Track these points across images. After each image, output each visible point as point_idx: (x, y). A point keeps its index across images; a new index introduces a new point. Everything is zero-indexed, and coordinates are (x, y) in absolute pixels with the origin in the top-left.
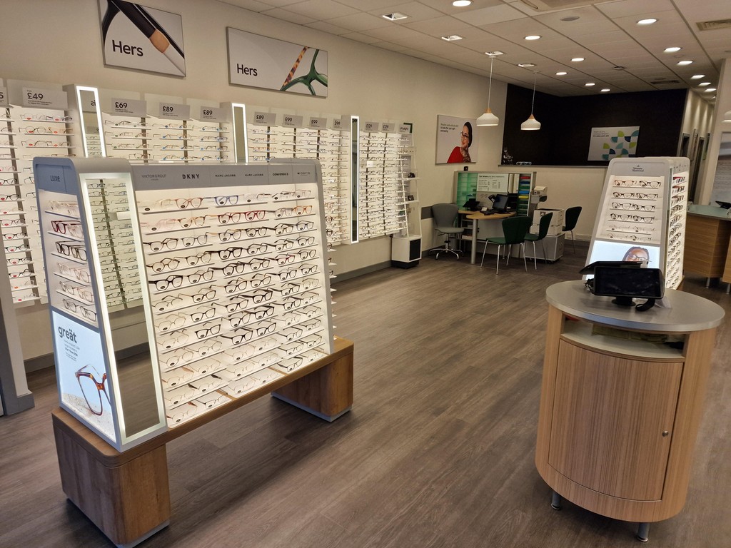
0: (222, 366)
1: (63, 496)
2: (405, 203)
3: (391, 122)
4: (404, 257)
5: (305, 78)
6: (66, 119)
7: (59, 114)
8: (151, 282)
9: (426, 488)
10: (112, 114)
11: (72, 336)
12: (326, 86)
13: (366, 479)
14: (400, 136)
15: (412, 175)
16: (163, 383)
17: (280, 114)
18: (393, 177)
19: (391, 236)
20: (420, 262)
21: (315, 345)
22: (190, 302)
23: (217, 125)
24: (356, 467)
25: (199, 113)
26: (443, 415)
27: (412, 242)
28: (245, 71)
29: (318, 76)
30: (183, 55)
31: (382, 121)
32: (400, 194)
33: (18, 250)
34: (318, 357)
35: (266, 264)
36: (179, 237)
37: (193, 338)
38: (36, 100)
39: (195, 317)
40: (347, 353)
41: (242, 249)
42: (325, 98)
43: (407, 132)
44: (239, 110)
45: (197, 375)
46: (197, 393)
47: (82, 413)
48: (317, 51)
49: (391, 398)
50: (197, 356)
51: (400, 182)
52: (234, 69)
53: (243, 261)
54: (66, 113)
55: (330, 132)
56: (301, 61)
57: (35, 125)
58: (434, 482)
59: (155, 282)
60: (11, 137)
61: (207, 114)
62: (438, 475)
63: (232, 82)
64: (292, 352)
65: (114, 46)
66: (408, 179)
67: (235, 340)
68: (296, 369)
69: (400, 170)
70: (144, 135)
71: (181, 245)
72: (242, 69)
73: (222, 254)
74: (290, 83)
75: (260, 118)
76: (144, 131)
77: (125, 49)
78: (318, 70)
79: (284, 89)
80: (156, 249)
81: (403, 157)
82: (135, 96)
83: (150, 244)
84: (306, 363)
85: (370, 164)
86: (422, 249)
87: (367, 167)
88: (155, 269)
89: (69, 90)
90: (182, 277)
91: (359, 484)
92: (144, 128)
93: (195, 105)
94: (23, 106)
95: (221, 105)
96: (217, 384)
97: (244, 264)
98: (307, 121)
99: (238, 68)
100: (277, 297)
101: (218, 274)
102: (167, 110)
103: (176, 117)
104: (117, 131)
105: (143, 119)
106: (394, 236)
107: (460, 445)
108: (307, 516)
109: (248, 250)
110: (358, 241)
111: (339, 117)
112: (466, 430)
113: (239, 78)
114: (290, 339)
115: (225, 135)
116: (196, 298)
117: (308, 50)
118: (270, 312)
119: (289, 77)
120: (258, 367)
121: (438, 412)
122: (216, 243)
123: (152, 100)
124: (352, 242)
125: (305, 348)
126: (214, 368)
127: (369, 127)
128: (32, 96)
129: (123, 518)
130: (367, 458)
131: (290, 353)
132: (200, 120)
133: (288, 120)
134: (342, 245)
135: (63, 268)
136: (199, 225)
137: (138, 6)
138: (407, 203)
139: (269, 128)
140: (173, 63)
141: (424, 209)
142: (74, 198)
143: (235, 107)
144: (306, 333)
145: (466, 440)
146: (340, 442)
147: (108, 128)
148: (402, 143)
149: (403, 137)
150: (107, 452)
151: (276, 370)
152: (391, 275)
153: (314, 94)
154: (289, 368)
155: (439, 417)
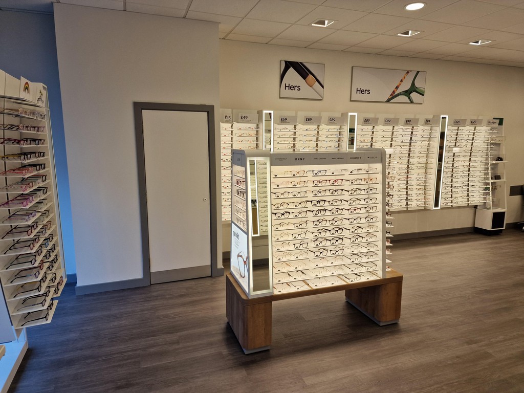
0: (306, 267)
1: (226, 320)
2: (490, 181)
3: (480, 118)
4: (487, 225)
5: (406, 91)
6: (257, 128)
7: (254, 126)
8: (273, 213)
9: (437, 386)
10: (278, 124)
11: (238, 236)
12: (423, 95)
13: (394, 366)
14: (489, 128)
15: (500, 159)
16: (274, 268)
17: (382, 117)
18: (479, 161)
19: (476, 207)
20: (503, 232)
21: (371, 270)
22: (292, 227)
23: (338, 127)
24: (389, 357)
25: (327, 120)
26: (474, 346)
27: (495, 215)
28: (361, 91)
29: (417, 89)
30: (323, 87)
31: (469, 118)
32: (486, 174)
33: (228, 194)
34: (373, 278)
35: (340, 212)
36: (290, 192)
37: (292, 248)
38: (244, 119)
39: (294, 236)
40: (397, 281)
41: (325, 201)
42: (421, 104)
43: (496, 125)
44: (353, 117)
45: (292, 269)
46: (291, 279)
47: (238, 277)
48: (418, 72)
49: (434, 324)
50: (293, 258)
51: (487, 164)
52: (354, 90)
53: (326, 208)
54: (257, 125)
55: (421, 127)
56: (404, 81)
57: (242, 132)
58: (446, 384)
59: (275, 214)
60: (232, 138)
61: (332, 121)
62: (452, 382)
63: (352, 100)
64: (354, 270)
65: (286, 87)
66: (494, 162)
67: (316, 254)
68: (355, 281)
69: (487, 155)
70: (295, 135)
71: (291, 196)
72: (360, 91)
73: (313, 203)
74: (393, 96)
75: (367, 121)
76: (295, 133)
77: (291, 88)
78: (417, 85)
79: (388, 101)
80: (278, 196)
81: (491, 144)
82: (292, 114)
83: (275, 193)
84: (363, 279)
85: (456, 150)
86: (507, 220)
87: (454, 152)
88: (276, 206)
89: (260, 113)
90: (289, 213)
91: (388, 367)
92: (295, 131)
93: (325, 116)
94: (238, 123)
95: (342, 114)
96: (303, 277)
97: (326, 210)
98: (402, 121)
99: (357, 91)
100: (346, 233)
101: (310, 214)
102: (308, 120)
103: (313, 124)
104: (280, 134)
105: (295, 127)
106: (478, 207)
107: (481, 368)
108: (346, 373)
109: (329, 202)
110: (439, 208)
111: (430, 117)
112: (490, 360)
113: (357, 96)
114: (353, 261)
115: (342, 133)
116: (296, 225)
117: (410, 73)
118: (340, 241)
119: (394, 92)
120: (329, 274)
121: (470, 342)
122: (310, 196)
123: (302, 115)
124: (434, 208)
125: (364, 269)
126: (302, 267)
127: (457, 123)
128: (243, 117)
129: (247, 334)
130: (399, 354)
131: (352, 271)
132: (327, 125)
133: (388, 122)
134: (425, 210)
135: (238, 202)
136: (301, 185)
137: (301, 63)
138: (492, 181)
139: (374, 127)
140: (316, 92)
141: (512, 188)
142: (243, 169)
143: (350, 115)
144: (365, 259)
145: (487, 367)
146: (383, 339)
147: (276, 132)
148: (490, 133)
149: (492, 129)
150: (244, 297)
151: (342, 279)
152: (470, 239)
153: (412, 102)
154: (351, 280)
155: (470, 346)
